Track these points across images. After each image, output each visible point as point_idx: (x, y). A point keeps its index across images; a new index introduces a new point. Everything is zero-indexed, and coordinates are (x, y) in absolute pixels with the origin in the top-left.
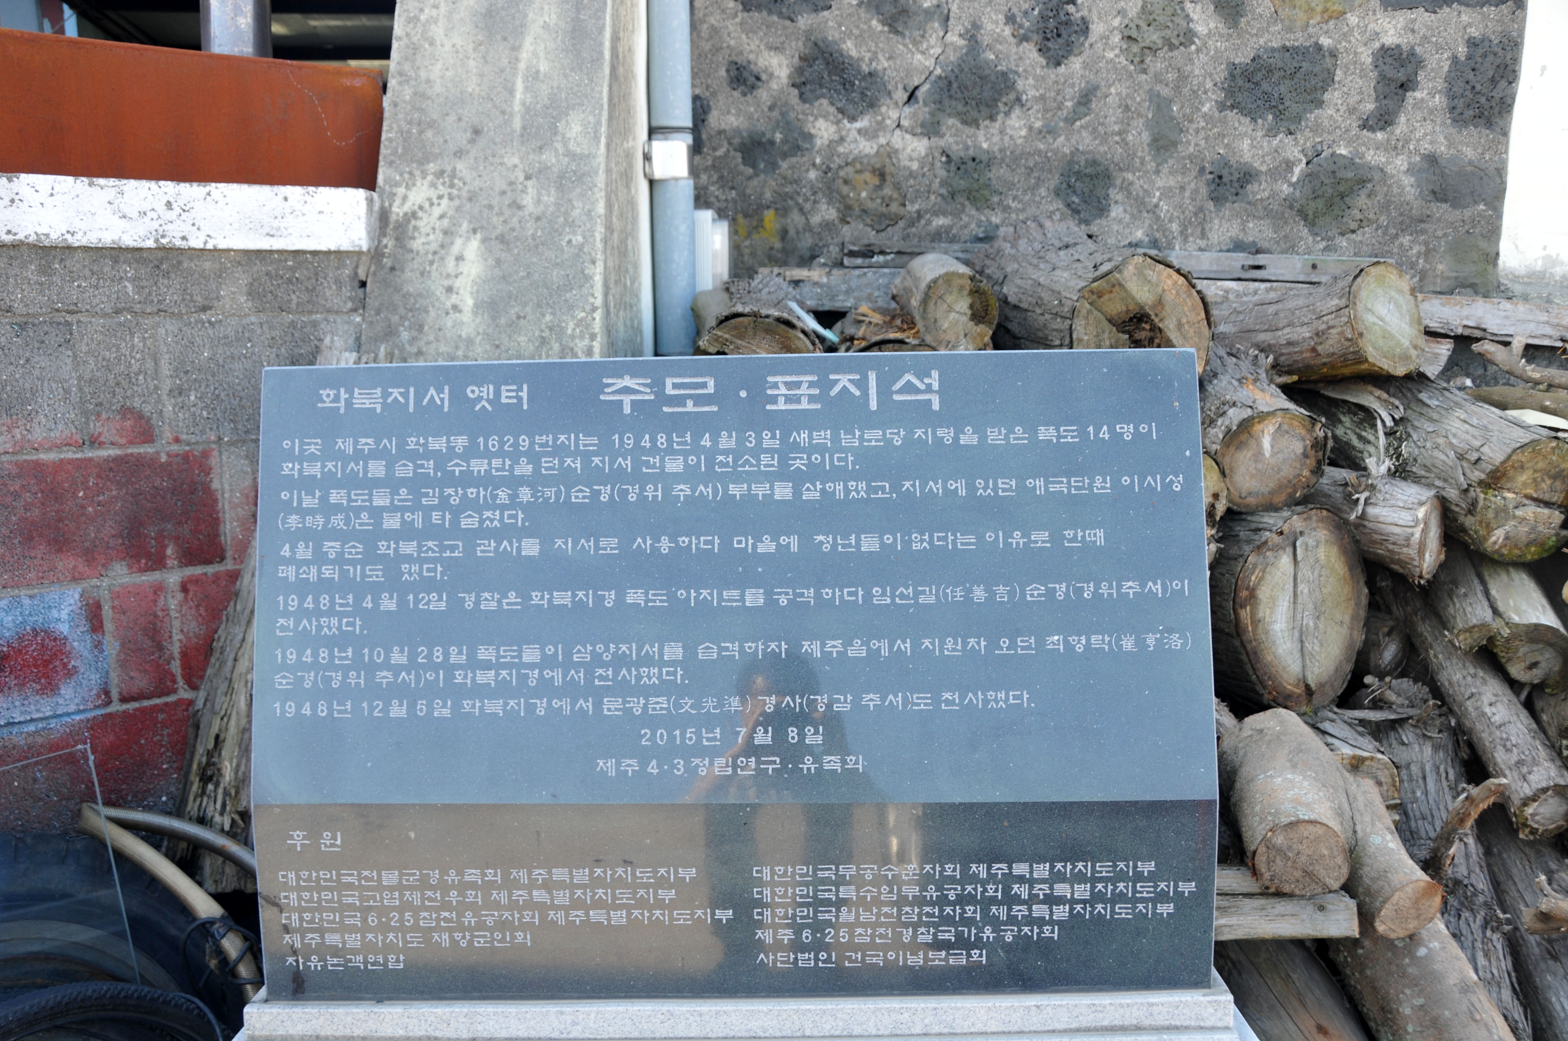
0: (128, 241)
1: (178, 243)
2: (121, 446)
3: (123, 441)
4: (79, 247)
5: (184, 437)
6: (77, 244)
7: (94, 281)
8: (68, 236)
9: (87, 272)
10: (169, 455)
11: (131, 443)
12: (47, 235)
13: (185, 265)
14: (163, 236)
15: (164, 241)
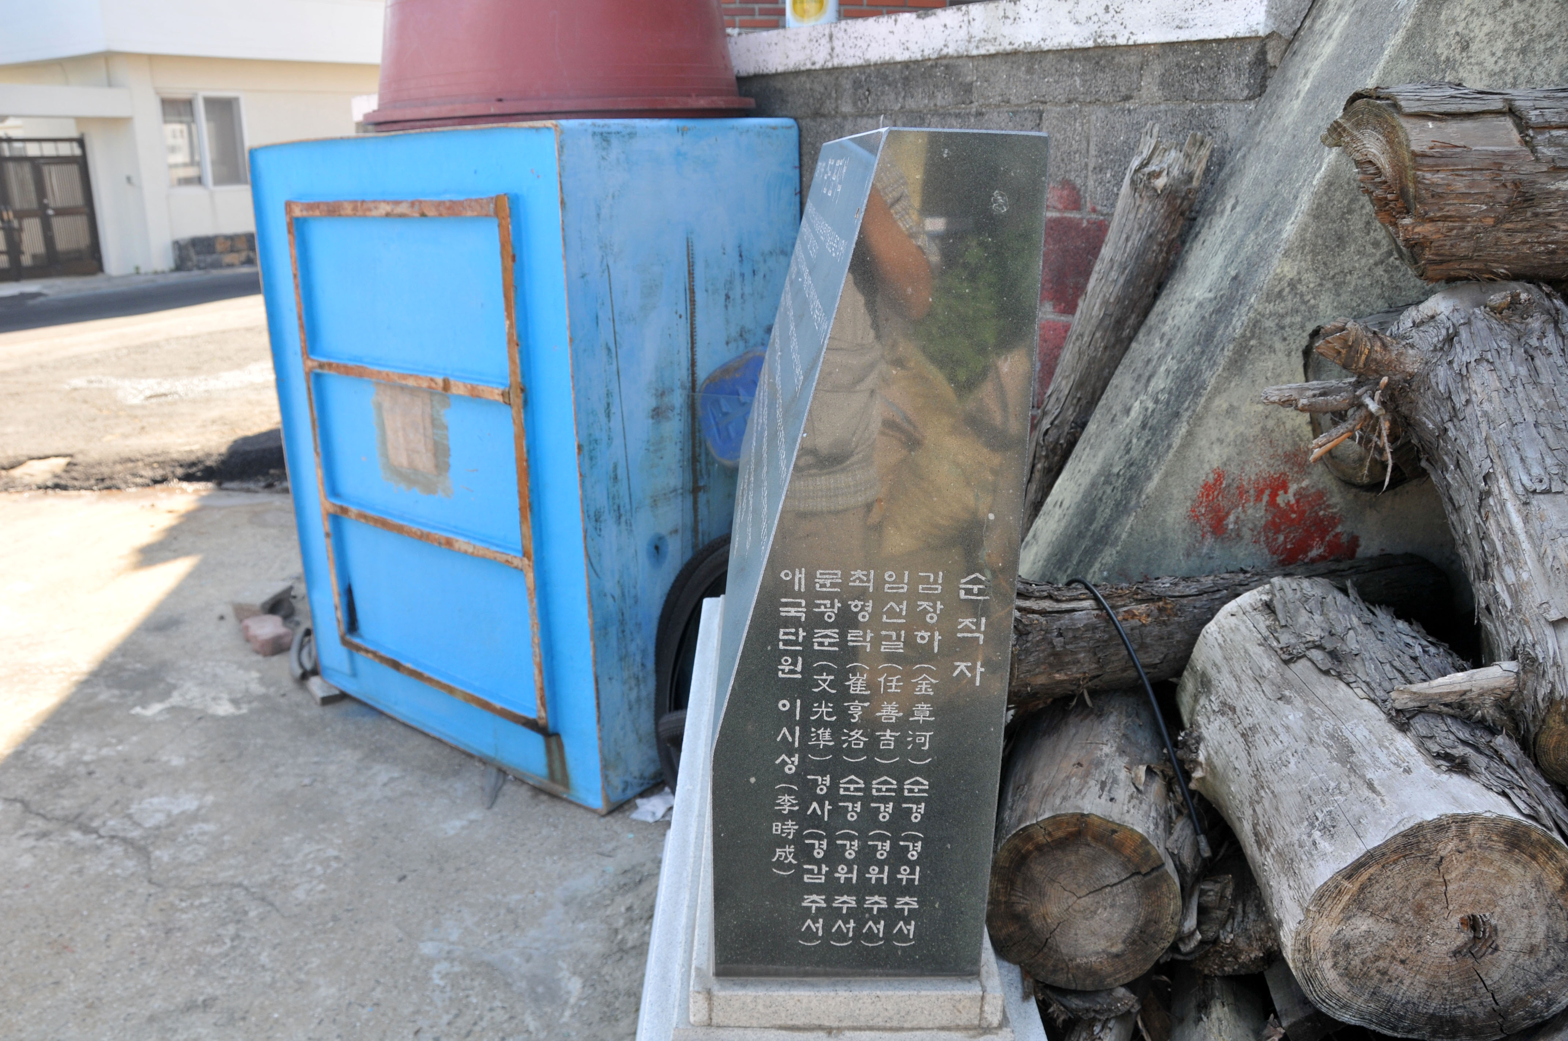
0: (1077, 43)
1: (1110, 41)
2: (1059, 210)
3: (1060, 206)
4: (1049, 51)
5: (1099, 208)
6: (1046, 48)
7: (1056, 77)
8: (1042, 43)
9: (1053, 70)
10: (1088, 221)
11: (1066, 208)
12: (1030, 43)
13: (1117, 60)
14: (1100, 37)
15: (1099, 41)
